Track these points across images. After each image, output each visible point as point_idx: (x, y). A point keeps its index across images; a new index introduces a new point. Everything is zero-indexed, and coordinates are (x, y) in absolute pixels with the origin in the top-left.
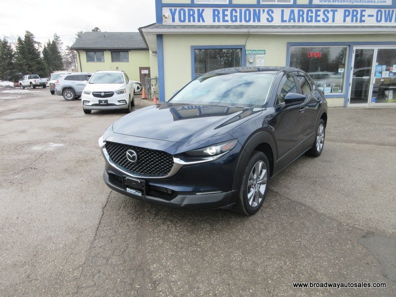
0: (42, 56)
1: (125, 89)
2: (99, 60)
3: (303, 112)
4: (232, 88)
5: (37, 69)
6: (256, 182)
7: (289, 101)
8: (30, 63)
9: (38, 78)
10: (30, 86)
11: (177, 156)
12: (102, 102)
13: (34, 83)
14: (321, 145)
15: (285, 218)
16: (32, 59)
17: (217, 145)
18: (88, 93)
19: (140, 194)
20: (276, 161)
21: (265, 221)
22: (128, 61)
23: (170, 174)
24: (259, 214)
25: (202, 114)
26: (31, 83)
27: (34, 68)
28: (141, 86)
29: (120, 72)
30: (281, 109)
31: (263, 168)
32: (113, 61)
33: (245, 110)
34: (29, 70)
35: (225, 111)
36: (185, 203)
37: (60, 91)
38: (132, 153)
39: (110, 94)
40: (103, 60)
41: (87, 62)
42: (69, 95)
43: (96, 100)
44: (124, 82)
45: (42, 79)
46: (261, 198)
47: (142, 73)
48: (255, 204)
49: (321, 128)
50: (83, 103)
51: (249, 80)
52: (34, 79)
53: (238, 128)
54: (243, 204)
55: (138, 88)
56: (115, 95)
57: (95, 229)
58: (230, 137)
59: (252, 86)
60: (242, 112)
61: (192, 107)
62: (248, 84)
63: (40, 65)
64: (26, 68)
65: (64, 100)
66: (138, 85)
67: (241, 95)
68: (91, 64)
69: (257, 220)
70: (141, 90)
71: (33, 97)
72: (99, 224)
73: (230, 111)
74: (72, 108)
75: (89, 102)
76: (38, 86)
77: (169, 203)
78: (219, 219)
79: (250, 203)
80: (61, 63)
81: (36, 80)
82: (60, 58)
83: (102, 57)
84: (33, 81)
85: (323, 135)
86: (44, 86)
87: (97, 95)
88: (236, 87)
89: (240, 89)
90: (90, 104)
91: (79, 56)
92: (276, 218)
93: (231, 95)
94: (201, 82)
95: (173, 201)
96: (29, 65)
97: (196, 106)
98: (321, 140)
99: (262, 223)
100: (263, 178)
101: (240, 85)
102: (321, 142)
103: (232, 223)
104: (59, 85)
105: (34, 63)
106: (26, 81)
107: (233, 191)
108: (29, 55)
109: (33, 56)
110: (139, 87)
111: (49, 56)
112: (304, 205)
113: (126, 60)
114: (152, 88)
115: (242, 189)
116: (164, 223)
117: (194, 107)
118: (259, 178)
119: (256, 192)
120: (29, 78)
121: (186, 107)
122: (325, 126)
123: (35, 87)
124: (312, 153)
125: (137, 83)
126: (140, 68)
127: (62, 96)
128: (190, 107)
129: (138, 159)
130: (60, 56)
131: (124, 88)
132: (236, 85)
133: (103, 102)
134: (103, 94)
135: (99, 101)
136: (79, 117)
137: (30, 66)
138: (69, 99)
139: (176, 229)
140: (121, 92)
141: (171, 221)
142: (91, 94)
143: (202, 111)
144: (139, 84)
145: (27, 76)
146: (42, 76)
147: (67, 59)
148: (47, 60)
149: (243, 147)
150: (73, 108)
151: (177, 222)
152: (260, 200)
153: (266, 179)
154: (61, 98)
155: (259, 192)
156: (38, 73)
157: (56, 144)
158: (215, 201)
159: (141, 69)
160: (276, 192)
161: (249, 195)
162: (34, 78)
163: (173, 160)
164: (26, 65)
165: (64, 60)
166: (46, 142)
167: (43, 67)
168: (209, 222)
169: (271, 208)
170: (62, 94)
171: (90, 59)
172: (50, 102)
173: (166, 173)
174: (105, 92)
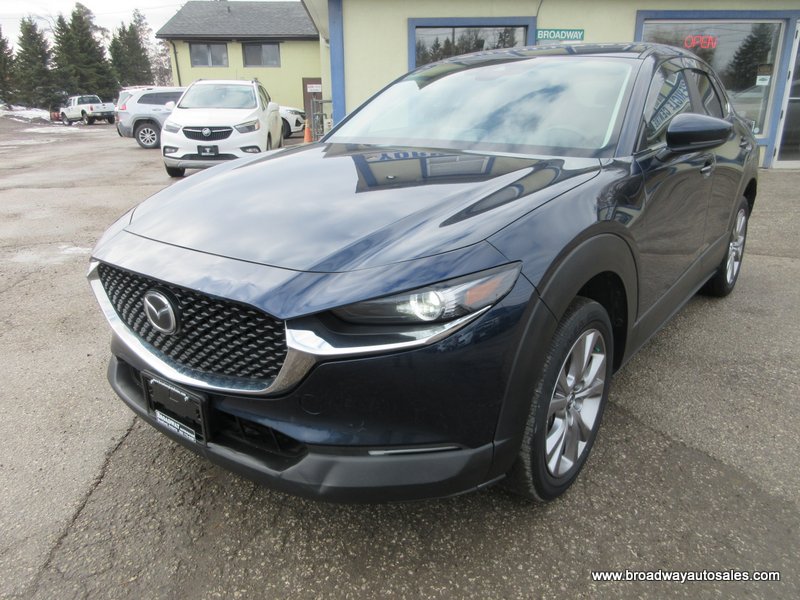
0: (108, 56)
1: (257, 121)
2: (218, 62)
3: (708, 174)
4: (511, 104)
5: (98, 84)
6: (574, 394)
7: (680, 140)
8: (83, 71)
9: (98, 102)
10: (82, 119)
11: (300, 323)
12: (205, 151)
13: (89, 112)
14: (736, 264)
15: (662, 512)
16: (89, 62)
17: (446, 287)
18: (175, 130)
19: (192, 437)
20: (633, 324)
21: (600, 526)
22: (279, 65)
23: (279, 382)
24: (576, 494)
25: (429, 174)
26: (83, 112)
27: (92, 82)
28: (304, 118)
29: (249, 83)
30: (654, 162)
31: (594, 350)
32: (246, 63)
33: (540, 166)
34: (81, 87)
35: (483, 169)
36: (329, 482)
37: (129, 128)
38: (159, 305)
39: (222, 133)
40: (225, 62)
41: (192, 66)
42: (148, 136)
43: (191, 146)
44: (256, 106)
45: (106, 104)
46: (583, 440)
47: (309, 90)
48: (568, 464)
49: (741, 220)
50: (165, 152)
51: (554, 82)
52: (89, 105)
53: (523, 224)
54: (528, 474)
55: (298, 123)
56: (235, 136)
57: (52, 538)
58: (495, 256)
59: (562, 96)
60: (531, 169)
61: (406, 155)
62: (552, 91)
63: (104, 76)
64: (74, 80)
65: (139, 149)
66: (299, 116)
67: (532, 123)
68: (200, 70)
69: (570, 521)
70: (304, 128)
71: (80, 140)
72: (75, 517)
73: (496, 167)
74: (147, 164)
75: (176, 149)
76: (99, 118)
77: (279, 477)
78: (450, 510)
79: (552, 465)
80: (149, 72)
81: (94, 105)
82: (144, 62)
83: (224, 56)
84: (86, 107)
85: (741, 239)
86: (110, 118)
87: (193, 133)
88: (519, 101)
89: (529, 108)
90: (179, 154)
91: (175, 53)
92: (632, 513)
93: (507, 122)
94: (421, 86)
95: (290, 472)
96: (82, 75)
97: (415, 154)
98: (737, 252)
99: (590, 534)
100: (595, 380)
101: (531, 95)
102: (737, 259)
103: (491, 528)
104: (127, 113)
105: (92, 71)
106: (74, 108)
107: (496, 443)
108: (83, 55)
109: (90, 57)
110: (301, 120)
111: (122, 58)
112: (716, 462)
113: (275, 63)
114: (325, 121)
115: (529, 430)
116: (274, 523)
117: (411, 155)
118: (583, 382)
119: (570, 428)
120: (79, 103)
121: (391, 155)
122: (748, 214)
123: (92, 120)
124: (715, 288)
125: (297, 113)
126: (303, 79)
127: (135, 140)
128: (401, 155)
129: (180, 323)
130: (145, 56)
131: (255, 118)
132: (520, 95)
133: (208, 150)
134: (206, 132)
135: (199, 147)
136: (154, 184)
137: (83, 78)
138: (150, 144)
139: (308, 548)
140: (250, 128)
141: (300, 514)
142: (181, 131)
143: (428, 167)
144: (300, 113)
145: (76, 98)
146: (107, 99)
147: (161, 63)
148: (120, 65)
149: (537, 291)
150: (151, 163)
151: (316, 517)
152: (582, 446)
153: (600, 382)
154: (133, 142)
155: (580, 424)
156: (101, 92)
157: (76, 248)
158: (435, 479)
159: (306, 82)
160: (622, 410)
161: (551, 442)
162: (91, 102)
163: (283, 336)
164: (75, 75)
165: (153, 66)
166: (51, 242)
167: (110, 80)
168: (419, 521)
169: (614, 471)
170: (134, 135)
171: (197, 60)
172: (108, 152)
173: (269, 377)
174: (210, 128)
